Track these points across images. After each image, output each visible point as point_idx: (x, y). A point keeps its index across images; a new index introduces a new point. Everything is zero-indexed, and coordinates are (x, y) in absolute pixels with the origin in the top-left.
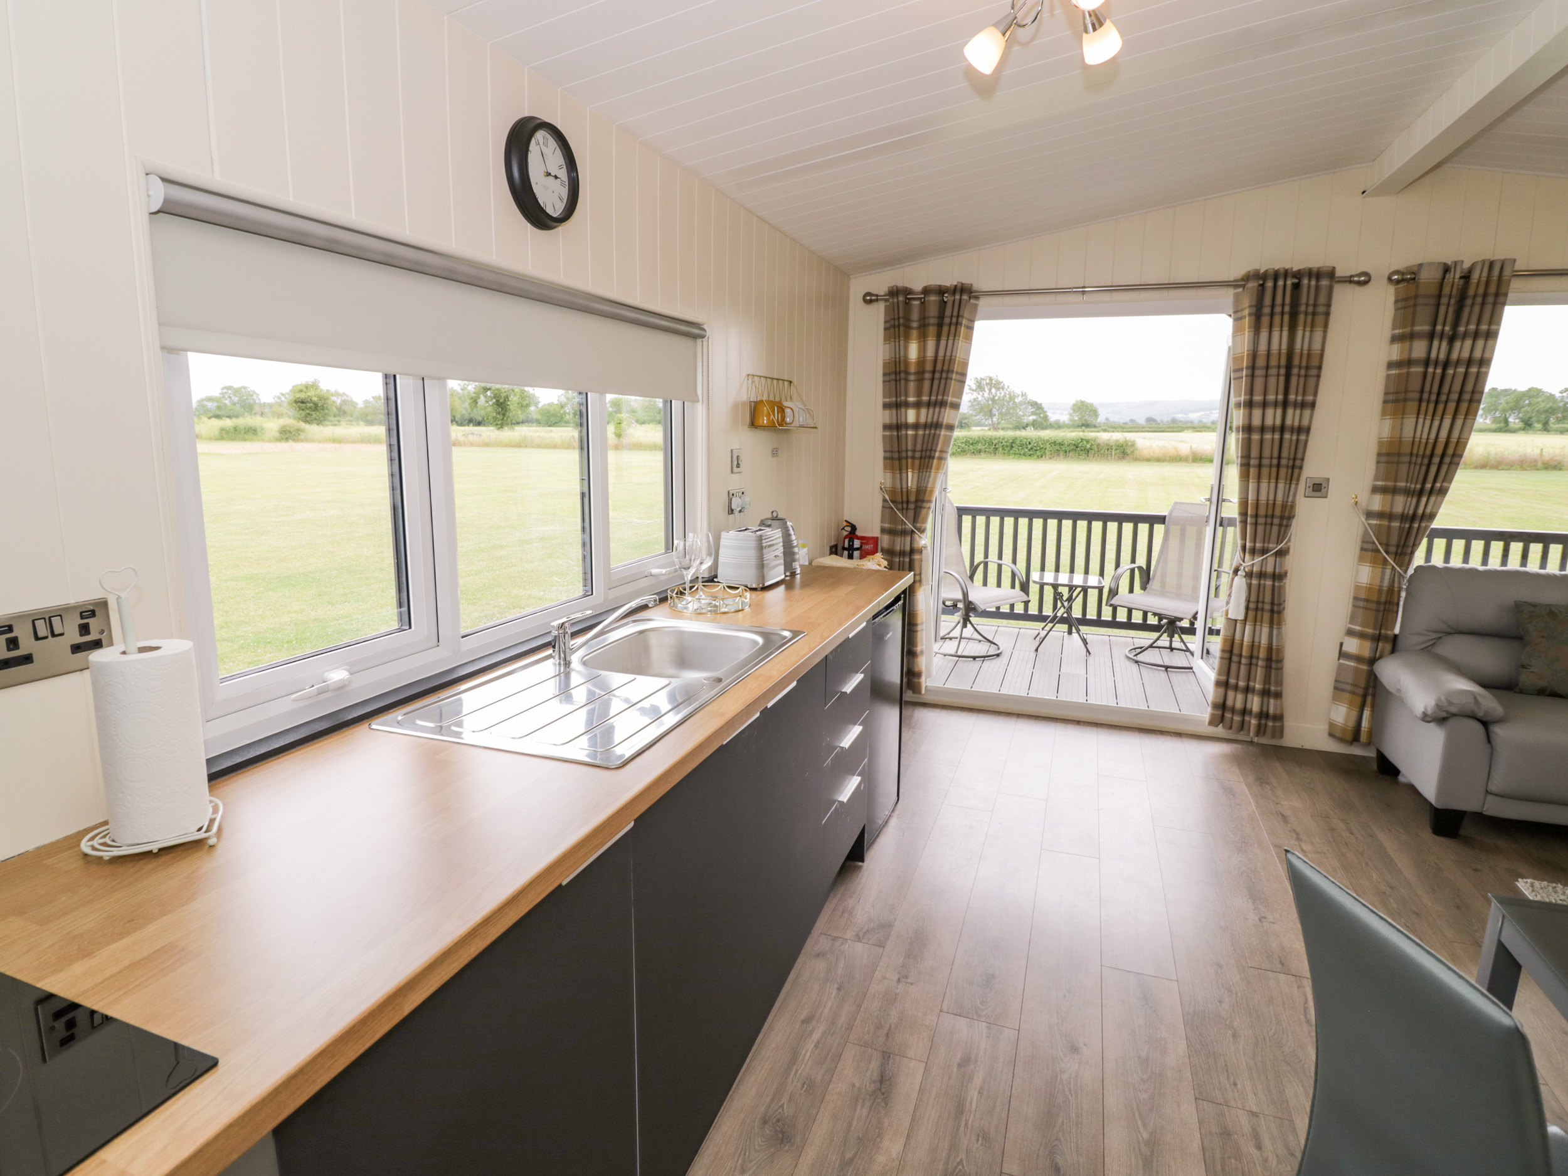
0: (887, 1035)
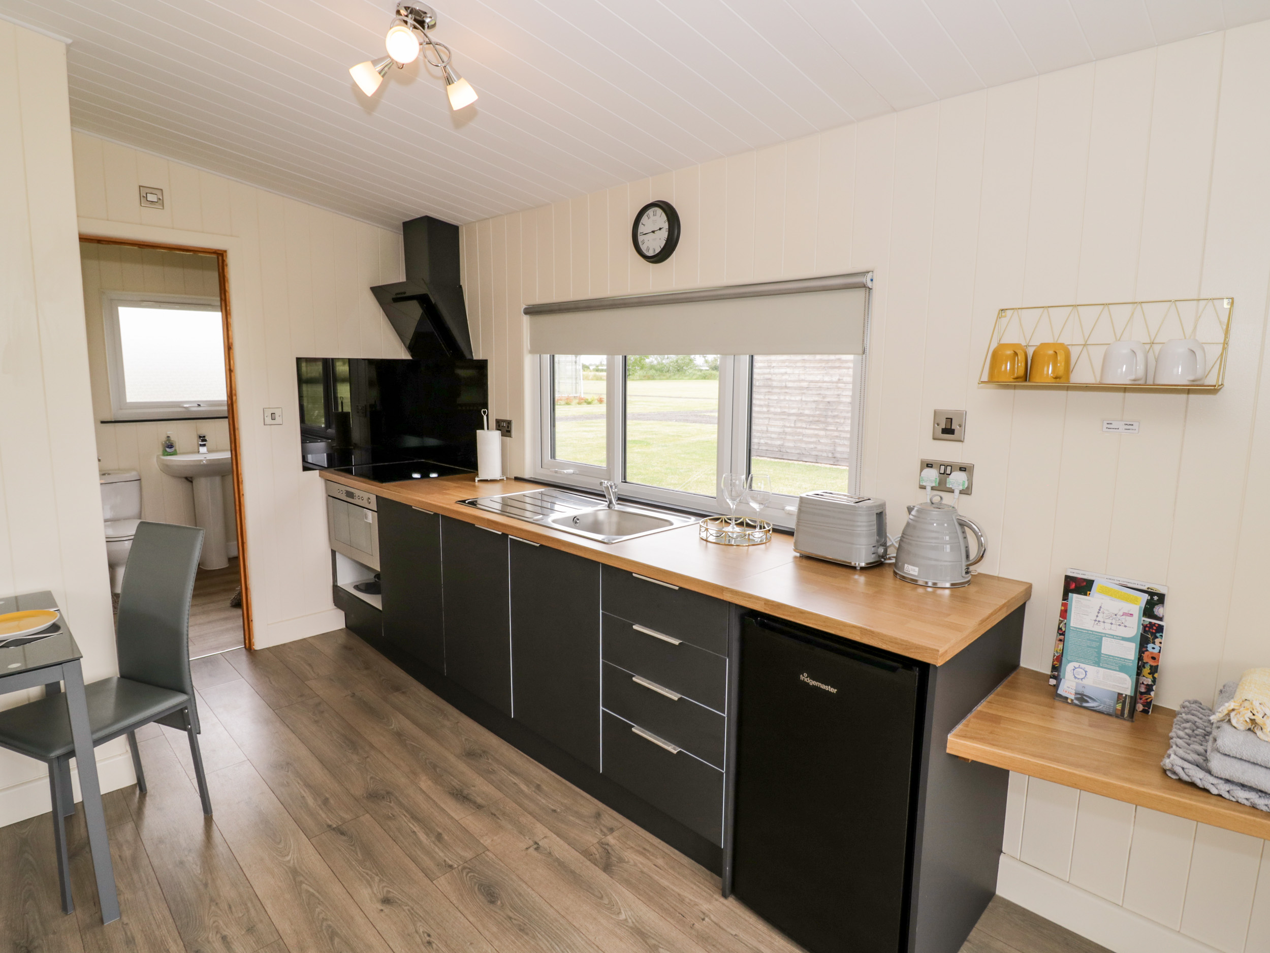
0: (495, 815)
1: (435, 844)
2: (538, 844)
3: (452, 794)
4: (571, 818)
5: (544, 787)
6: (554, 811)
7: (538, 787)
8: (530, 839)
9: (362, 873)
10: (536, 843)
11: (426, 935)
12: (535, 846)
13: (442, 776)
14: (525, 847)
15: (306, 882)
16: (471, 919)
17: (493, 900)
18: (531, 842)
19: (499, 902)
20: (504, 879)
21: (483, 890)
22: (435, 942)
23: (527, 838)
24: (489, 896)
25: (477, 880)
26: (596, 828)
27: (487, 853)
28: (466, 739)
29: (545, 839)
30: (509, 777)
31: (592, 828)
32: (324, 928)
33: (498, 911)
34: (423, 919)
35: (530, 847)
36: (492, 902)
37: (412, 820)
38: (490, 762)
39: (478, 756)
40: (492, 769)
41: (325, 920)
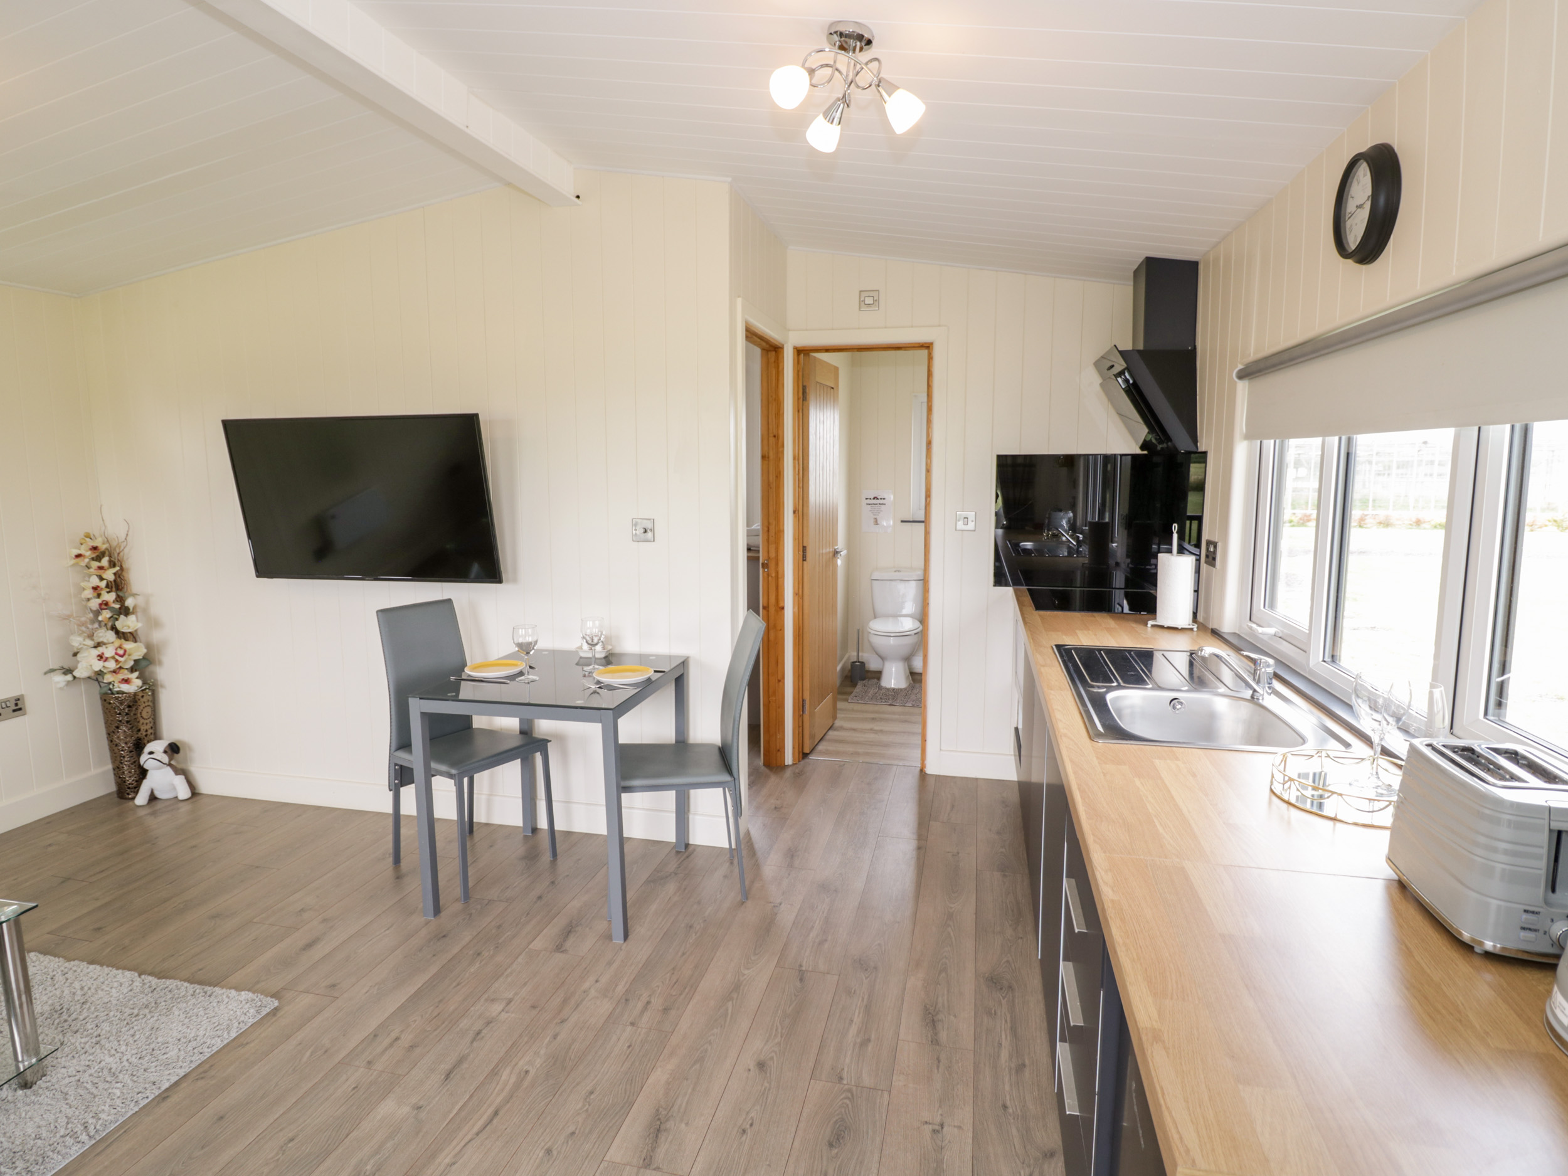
0: (939, 1062)
1: (854, 1045)
2: (942, 1128)
3: (926, 1009)
4: (1014, 1132)
5: (1027, 1072)
6: (1005, 1107)
7: (1021, 1068)
8: (941, 1115)
9: (775, 1025)
10: (942, 1126)
11: (750, 1122)
12: (937, 1127)
13: (940, 984)
14: (926, 1120)
16: (796, 1144)
17: (834, 1144)
18: (938, 1119)
19: (836, 1151)
20: (867, 1133)
21: (837, 1126)
22: (749, 1134)
23: (940, 1112)
24: (836, 1137)
25: (845, 1111)
26: (1029, 1166)
27: (886, 1095)
28: (1008, 961)
29: (956, 1129)
30: (1003, 1033)
31: (1023, 1163)
33: (825, 1158)
34: (765, 1106)
35: (930, 1124)
36: (831, 1145)
37: (862, 1010)
38: (1004, 1002)
39: (999, 987)
40: (995, 1011)
41: (710, 1043)
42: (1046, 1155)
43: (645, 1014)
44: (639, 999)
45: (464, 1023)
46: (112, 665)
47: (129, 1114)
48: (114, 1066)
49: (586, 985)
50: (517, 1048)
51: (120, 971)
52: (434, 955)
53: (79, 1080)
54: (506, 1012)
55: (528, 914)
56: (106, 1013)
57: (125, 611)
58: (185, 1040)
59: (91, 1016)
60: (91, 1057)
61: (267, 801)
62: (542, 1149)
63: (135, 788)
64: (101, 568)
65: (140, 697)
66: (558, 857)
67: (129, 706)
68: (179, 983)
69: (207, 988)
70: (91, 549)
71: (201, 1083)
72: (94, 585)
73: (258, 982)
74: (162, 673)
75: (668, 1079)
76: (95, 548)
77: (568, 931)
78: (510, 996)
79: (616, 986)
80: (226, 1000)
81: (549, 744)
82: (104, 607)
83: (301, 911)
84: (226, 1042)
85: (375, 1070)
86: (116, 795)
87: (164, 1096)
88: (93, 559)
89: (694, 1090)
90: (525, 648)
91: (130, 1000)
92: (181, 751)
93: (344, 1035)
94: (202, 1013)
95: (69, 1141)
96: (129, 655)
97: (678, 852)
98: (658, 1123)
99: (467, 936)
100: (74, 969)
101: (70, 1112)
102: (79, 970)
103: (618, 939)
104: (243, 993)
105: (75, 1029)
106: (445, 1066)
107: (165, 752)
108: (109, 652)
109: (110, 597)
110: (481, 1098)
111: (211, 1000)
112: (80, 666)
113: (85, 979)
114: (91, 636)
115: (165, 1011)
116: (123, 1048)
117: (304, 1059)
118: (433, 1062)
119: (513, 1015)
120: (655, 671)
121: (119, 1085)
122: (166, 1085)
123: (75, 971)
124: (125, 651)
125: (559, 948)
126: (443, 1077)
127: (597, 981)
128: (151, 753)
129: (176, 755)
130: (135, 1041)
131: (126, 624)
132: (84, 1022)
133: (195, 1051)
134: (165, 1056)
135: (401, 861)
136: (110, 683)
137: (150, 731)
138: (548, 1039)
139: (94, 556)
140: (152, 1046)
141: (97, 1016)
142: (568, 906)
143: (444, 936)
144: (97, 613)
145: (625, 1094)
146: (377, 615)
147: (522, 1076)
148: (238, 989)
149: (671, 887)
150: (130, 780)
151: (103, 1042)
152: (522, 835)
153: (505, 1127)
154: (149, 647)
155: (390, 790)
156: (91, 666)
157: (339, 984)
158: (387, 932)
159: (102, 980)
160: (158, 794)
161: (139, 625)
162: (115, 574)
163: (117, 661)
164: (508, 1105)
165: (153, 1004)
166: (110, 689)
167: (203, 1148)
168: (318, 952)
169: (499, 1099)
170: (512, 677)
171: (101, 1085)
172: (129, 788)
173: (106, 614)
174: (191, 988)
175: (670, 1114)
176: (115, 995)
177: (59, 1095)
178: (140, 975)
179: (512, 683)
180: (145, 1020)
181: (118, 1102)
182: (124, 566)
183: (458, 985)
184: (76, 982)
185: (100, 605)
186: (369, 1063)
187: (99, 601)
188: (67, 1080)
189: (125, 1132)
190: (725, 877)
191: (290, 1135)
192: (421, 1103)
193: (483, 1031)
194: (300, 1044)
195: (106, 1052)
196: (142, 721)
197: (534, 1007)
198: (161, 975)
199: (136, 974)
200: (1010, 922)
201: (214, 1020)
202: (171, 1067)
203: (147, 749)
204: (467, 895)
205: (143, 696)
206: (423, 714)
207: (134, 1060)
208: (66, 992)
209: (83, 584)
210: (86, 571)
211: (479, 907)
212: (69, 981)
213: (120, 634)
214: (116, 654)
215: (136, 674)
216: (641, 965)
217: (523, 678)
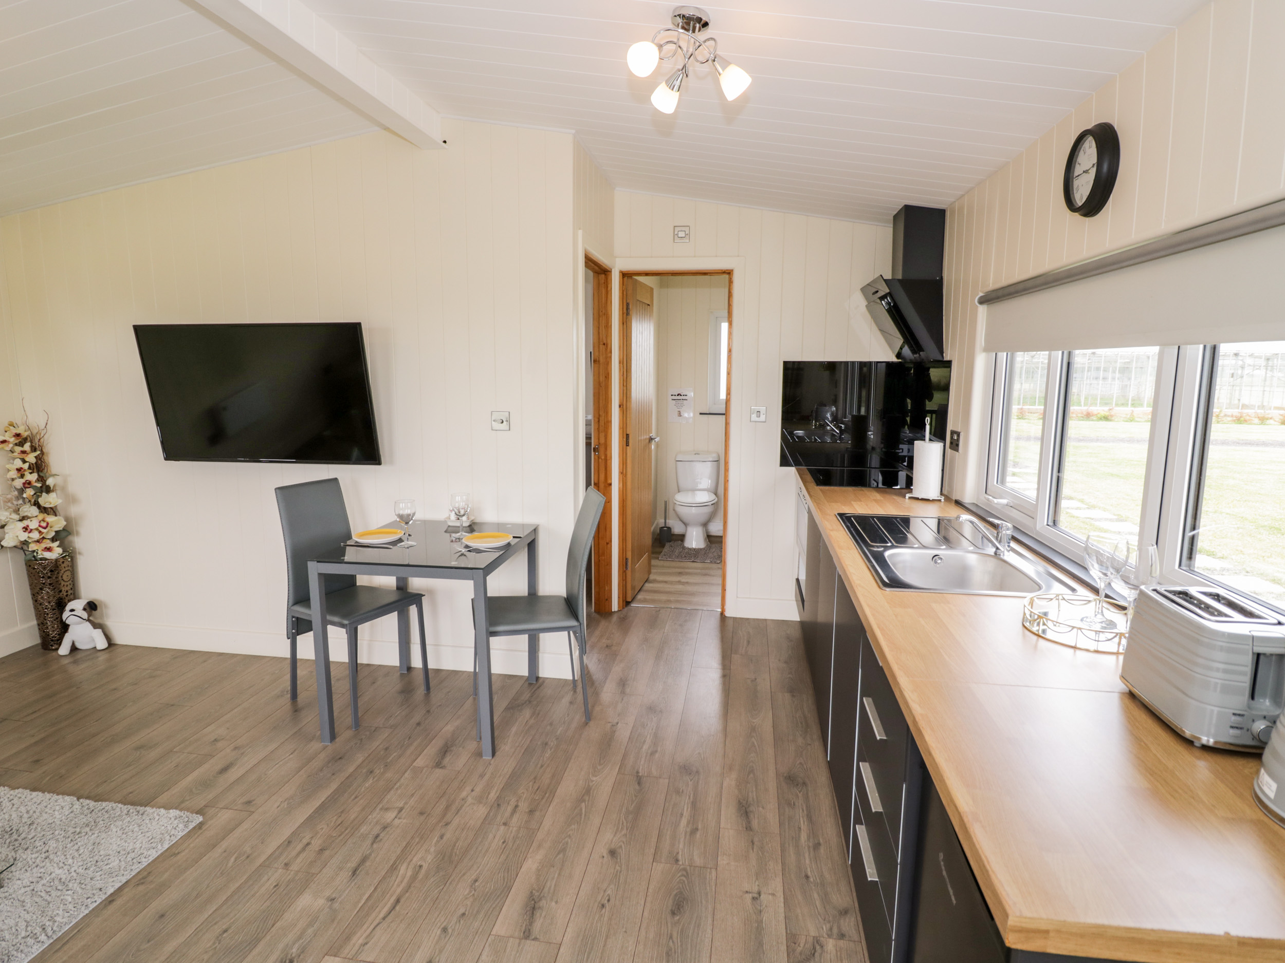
1: (686, 834)
2: (760, 896)
3: (740, 803)
4: (816, 895)
5: (822, 850)
6: (807, 877)
7: (817, 846)
8: (758, 885)
9: (621, 820)
10: (759, 893)
11: (607, 898)
12: (756, 895)
13: (749, 783)
14: (746, 890)
15: (586, 803)
16: (646, 914)
17: (676, 912)
18: (756, 889)
19: (678, 918)
20: (701, 902)
21: (677, 898)
22: (607, 908)
23: (757, 883)
24: (677, 907)
25: (683, 886)
26: (829, 922)
27: (714, 871)
28: (801, 763)
29: (770, 896)
30: (801, 819)
31: (824, 920)
32: (563, 841)
33: (669, 925)
34: (618, 886)
35: (750, 893)
36: (673, 913)
37: (690, 805)
38: (800, 795)
39: (795, 784)
40: (794, 803)
41: (570, 836)
42: (841, 913)
43: (514, 815)
44: (508, 804)
45: (364, 829)
46: (35, 536)
47: (81, 916)
48: (64, 877)
49: (464, 794)
50: (410, 847)
51: (60, 796)
52: (333, 774)
53: (33, 890)
54: (399, 819)
55: (410, 738)
56: (51, 832)
57: (48, 490)
58: (124, 852)
59: (38, 835)
60: (42, 870)
61: (175, 649)
62: (439, 928)
63: (58, 640)
64: (24, 452)
65: (61, 563)
66: (431, 690)
67: (51, 571)
68: (114, 805)
69: (138, 808)
70: (14, 436)
71: (141, 888)
72: (18, 467)
73: (182, 802)
74: (79, 542)
75: (538, 867)
76: (17, 435)
77: (445, 750)
78: (401, 805)
79: (489, 794)
80: (157, 817)
81: (423, 598)
82: (27, 485)
83: (216, 740)
84: (160, 853)
85: (292, 870)
86: (40, 647)
87: (110, 900)
88: (16, 444)
89: (559, 874)
90: (406, 519)
91: (71, 820)
92: (98, 608)
93: (262, 843)
94: (136, 829)
95: (30, 941)
96: (51, 527)
97: (530, 684)
98: (533, 902)
99: (360, 758)
100: (19, 795)
101: (28, 917)
102: (23, 797)
103: (487, 757)
104: (171, 811)
105: (25, 847)
106: (352, 865)
107: (84, 609)
108: (33, 524)
109: (32, 477)
110: (384, 889)
111: (144, 818)
112: (7, 536)
113: (29, 804)
114: (17, 511)
115: (103, 828)
116: (70, 861)
117: (230, 864)
118: (341, 862)
119: (405, 821)
120: (514, 537)
121: (69, 892)
122: (111, 891)
123: (20, 798)
124: (48, 524)
125: (439, 765)
126: (350, 873)
127: (472, 791)
128: (72, 610)
129: (94, 612)
130: (80, 855)
131: (47, 500)
132: (33, 840)
133: (134, 861)
134: (108, 866)
135: (298, 697)
136: (34, 551)
137: (70, 592)
138: (436, 838)
139: (17, 441)
140: (96, 858)
141: (43, 835)
142: (443, 731)
143: (340, 758)
144: (21, 491)
145: (504, 880)
146: (276, 492)
147: (417, 870)
148: (167, 807)
149: (527, 713)
150: (54, 634)
151: (51, 857)
152: (399, 673)
153: (407, 912)
154: (67, 519)
155: (288, 638)
156: (17, 536)
157: (254, 800)
158: (291, 756)
159: (45, 804)
160: (78, 645)
161: (60, 501)
162: (36, 457)
163: (40, 532)
164: (407, 895)
165: (93, 824)
166: (34, 557)
167: (149, 942)
168: (234, 774)
169: (399, 890)
170: (394, 543)
171: (54, 893)
172: (52, 641)
173: (30, 492)
174: (125, 808)
175: (542, 895)
176: (58, 817)
177: (16, 903)
178: (78, 799)
179: (394, 548)
180: (87, 836)
181: (71, 907)
182: (44, 450)
183: (356, 797)
184: (22, 807)
185: (24, 484)
186: (286, 865)
187: (23, 481)
188: (23, 890)
189: (78, 931)
190: (571, 703)
191: (224, 927)
192: (334, 896)
193: (381, 835)
194: (225, 851)
195: (55, 865)
196: (63, 583)
197: (421, 813)
198: (97, 798)
199: (75, 799)
200: (800, 732)
201: (148, 834)
202: (114, 875)
203: (68, 607)
204: (357, 723)
205: (63, 562)
206: (320, 574)
207: (80, 870)
208: (14, 816)
209: (8, 466)
210: (11, 455)
211: (368, 733)
212: (15, 806)
213: (44, 510)
214: (40, 526)
215: (57, 543)
216: (508, 776)
217: (403, 543)
